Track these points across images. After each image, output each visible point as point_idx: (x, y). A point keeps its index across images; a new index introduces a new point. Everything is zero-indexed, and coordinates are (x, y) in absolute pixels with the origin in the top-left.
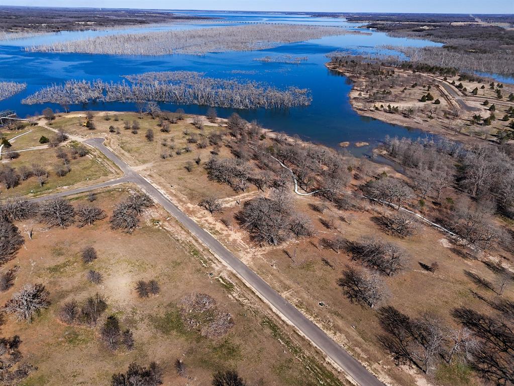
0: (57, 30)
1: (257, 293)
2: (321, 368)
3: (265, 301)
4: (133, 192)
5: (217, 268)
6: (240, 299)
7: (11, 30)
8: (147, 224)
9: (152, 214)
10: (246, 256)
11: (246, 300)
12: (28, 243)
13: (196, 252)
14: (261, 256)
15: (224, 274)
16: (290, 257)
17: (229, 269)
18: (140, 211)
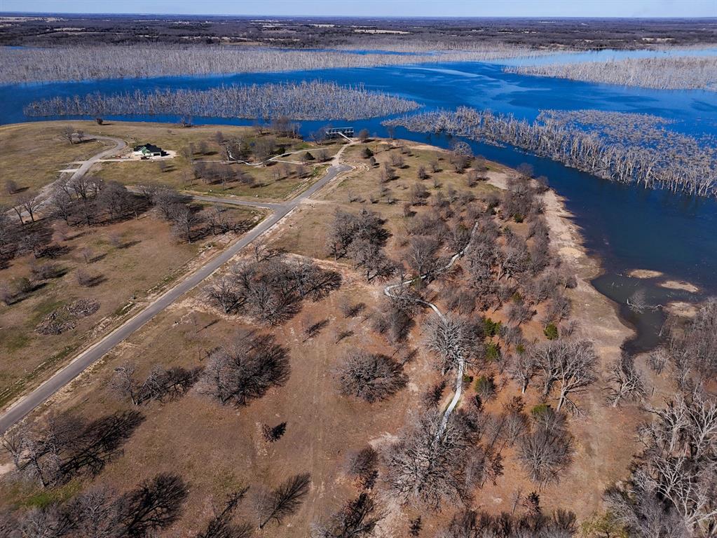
0: (600, 48)
1: (117, 330)
2: (10, 398)
3: (106, 338)
4: (256, 218)
5: (149, 298)
6: (102, 324)
7: (542, 47)
8: (202, 244)
9: (223, 239)
10: (186, 303)
11: (101, 328)
12: (131, 221)
13: (171, 280)
14: (193, 311)
15: (141, 304)
16: (206, 327)
17: (152, 304)
18: (224, 232)
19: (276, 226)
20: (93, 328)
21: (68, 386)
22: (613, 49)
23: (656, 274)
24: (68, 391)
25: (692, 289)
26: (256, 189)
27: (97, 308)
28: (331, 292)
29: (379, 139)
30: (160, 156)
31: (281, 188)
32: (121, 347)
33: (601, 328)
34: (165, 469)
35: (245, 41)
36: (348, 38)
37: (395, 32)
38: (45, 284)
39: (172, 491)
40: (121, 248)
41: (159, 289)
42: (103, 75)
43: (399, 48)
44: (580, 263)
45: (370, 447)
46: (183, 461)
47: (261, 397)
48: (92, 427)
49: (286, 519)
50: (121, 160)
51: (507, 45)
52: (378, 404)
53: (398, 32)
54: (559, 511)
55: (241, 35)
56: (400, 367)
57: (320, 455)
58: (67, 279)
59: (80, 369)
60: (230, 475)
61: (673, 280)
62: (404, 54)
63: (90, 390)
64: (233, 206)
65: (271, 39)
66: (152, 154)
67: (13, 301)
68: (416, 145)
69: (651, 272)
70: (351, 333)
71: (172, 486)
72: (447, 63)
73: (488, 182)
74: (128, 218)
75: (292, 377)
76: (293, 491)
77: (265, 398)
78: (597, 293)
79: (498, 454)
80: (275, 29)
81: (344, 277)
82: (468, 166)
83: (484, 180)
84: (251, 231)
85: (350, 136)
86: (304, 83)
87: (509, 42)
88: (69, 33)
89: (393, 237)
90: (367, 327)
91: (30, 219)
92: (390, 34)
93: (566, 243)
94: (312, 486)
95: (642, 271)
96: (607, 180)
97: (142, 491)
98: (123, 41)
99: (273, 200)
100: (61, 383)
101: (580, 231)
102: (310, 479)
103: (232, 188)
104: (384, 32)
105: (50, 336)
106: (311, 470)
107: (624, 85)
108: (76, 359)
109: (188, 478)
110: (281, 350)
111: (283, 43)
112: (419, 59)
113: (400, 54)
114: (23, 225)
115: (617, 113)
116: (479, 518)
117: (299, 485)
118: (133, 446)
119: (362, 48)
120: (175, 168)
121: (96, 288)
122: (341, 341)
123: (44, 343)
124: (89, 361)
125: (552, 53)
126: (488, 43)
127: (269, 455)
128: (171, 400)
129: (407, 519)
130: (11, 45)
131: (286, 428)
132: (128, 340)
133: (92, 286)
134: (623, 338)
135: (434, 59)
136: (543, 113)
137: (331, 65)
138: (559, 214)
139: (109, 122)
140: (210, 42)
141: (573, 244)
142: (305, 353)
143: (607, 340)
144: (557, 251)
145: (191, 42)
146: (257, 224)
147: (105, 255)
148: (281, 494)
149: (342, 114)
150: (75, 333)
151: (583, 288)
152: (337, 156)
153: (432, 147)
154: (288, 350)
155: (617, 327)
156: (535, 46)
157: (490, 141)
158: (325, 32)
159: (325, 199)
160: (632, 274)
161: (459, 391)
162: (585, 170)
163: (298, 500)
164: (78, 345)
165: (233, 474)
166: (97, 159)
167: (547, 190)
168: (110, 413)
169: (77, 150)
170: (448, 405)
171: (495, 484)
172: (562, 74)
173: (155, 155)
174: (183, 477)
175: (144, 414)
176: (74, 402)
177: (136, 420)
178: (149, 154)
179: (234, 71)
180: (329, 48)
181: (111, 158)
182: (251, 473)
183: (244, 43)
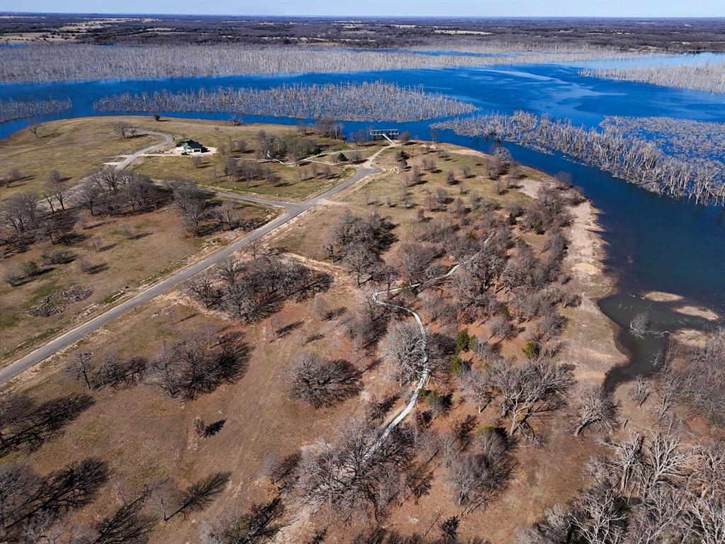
1: (100, 316)
3: (87, 323)
4: (269, 217)
5: (141, 288)
6: (88, 310)
7: (632, 49)
8: (209, 239)
9: (230, 235)
10: (172, 296)
11: (86, 314)
12: (150, 214)
13: (168, 271)
14: (176, 303)
15: (130, 293)
16: (182, 320)
17: (140, 294)
18: (232, 229)
19: (285, 225)
20: (79, 313)
21: (37, 366)
22: (713, 52)
23: (675, 297)
24: (36, 371)
25: (711, 315)
26: (280, 187)
27: (89, 294)
28: (317, 294)
29: (422, 142)
30: (200, 153)
31: (304, 188)
32: (97, 333)
33: (592, 351)
34: (96, 453)
35: (322, 42)
36: (425, 39)
37: (475, 33)
38: (52, 269)
39: (96, 475)
40: (132, 239)
41: (153, 280)
42: (178, 74)
43: (474, 50)
44: (593, 281)
45: (300, 452)
46: (115, 447)
47: (210, 392)
48: (44, 407)
49: (193, 514)
50: (163, 155)
51: (593, 47)
52: (323, 409)
53: (478, 33)
54: (475, 540)
55: (319, 36)
56: (359, 374)
57: (247, 456)
58: (73, 266)
59: (53, 351)
60: (154, 465)
61: (692, 305)
62: (478, 55)
63: (55, 372)
64: (251, 204)
65: (347, 40)
66: (193, 150)
67: (19, 282)
68: (458, 149)
69: (671, 295)
70: (322, 336)
71: (97, 470)
72: (522, 65)
73: (521, 190)
74: (149, 210)
75: (247, 375)
76: (210, 488)
77: (213, 394)
78: (600, 313)
79: (431, 473)
80: (354, 29)
81: (335, 280)
82: (504, 173)
83: (518, 188)
84: (260, 229)
85: (392, 138)
86: (365, 83)
87: (596, 44)
88: (159, 33)
89: (399, 242)
90: (340, 331)
91: (61, 207)
92: (470, 34)
93: (584, 259)
94: (229, 486)
95: (659, 293)
96: (655, 193)
97: (67, 472)
98: (205, 41)
99: (292, 200)
100: (33, 363)
101: (604, 247)
102: (229, 478)
103: (257, 186)
104: (464, 32)
105: (39, 318)
106: (234, 469)
107: (711, 91)
108: (53, 341)
109: (114, 464)
110: (246, 348)
111: (359, 44)
112: (492, 61)
113: (473, 55)
114: (54, 212)
115: (692, 122)
116: (387, 536)
117: (218, 482)
118: (73, 429)
119: (436, 50)
120: (211, 164)
121: (96, 275)
122: (309, 344)
123: (31, 324)
124: (64, 345)
125: (642, 55)
126: (572, 44)
127: (198, 450)
128: (125, 388)
129: (312, 529)
130: (105, 44)
131: (224, 425)
132: (106, 327)
133: (93, 273)
134: (613, 364)
135: (509, 61)
136: (607, 119)
137: (399, 66)
138: (587, 227)
139: (168, 118)
140: (287, 42)
141: (591, 260)
142: (268, 353)
143: (592, 364)
144: (571, 266)
145: (269, 42)
146: (267, 222)
147: (115, 245)
148: (197, 490)
149: (392, 116)
150: (62, 317)
151: (588, 308)
152: (371, 158)
153: (475, 151)
154: (253, 348)
155: (610, 352)
156: (623, 48)
157: (539, 148)
158: (405, 33)
159: (343, 201)
160: (648, 296)
161: (412, 404)
162: (633, 182)
163: (211, 497)
164: (60, 328)
165: (158, 465)
166: (142, 154)
167: (584, 201)
168: (65, 395)
169: (127, 145)
170: (396, 418)
171: (417, 503)
172: (644, 78)
173: (195, 151)
174: (109, 464)
175: (96, 398)
176: (36, 382)
177: (86, 403)
178: (189, 150)
179: (301, 71)
180: (403, 49)
181: (156, 152)
182: (175, 465)
183: (321, 44)
